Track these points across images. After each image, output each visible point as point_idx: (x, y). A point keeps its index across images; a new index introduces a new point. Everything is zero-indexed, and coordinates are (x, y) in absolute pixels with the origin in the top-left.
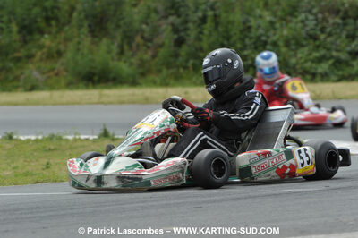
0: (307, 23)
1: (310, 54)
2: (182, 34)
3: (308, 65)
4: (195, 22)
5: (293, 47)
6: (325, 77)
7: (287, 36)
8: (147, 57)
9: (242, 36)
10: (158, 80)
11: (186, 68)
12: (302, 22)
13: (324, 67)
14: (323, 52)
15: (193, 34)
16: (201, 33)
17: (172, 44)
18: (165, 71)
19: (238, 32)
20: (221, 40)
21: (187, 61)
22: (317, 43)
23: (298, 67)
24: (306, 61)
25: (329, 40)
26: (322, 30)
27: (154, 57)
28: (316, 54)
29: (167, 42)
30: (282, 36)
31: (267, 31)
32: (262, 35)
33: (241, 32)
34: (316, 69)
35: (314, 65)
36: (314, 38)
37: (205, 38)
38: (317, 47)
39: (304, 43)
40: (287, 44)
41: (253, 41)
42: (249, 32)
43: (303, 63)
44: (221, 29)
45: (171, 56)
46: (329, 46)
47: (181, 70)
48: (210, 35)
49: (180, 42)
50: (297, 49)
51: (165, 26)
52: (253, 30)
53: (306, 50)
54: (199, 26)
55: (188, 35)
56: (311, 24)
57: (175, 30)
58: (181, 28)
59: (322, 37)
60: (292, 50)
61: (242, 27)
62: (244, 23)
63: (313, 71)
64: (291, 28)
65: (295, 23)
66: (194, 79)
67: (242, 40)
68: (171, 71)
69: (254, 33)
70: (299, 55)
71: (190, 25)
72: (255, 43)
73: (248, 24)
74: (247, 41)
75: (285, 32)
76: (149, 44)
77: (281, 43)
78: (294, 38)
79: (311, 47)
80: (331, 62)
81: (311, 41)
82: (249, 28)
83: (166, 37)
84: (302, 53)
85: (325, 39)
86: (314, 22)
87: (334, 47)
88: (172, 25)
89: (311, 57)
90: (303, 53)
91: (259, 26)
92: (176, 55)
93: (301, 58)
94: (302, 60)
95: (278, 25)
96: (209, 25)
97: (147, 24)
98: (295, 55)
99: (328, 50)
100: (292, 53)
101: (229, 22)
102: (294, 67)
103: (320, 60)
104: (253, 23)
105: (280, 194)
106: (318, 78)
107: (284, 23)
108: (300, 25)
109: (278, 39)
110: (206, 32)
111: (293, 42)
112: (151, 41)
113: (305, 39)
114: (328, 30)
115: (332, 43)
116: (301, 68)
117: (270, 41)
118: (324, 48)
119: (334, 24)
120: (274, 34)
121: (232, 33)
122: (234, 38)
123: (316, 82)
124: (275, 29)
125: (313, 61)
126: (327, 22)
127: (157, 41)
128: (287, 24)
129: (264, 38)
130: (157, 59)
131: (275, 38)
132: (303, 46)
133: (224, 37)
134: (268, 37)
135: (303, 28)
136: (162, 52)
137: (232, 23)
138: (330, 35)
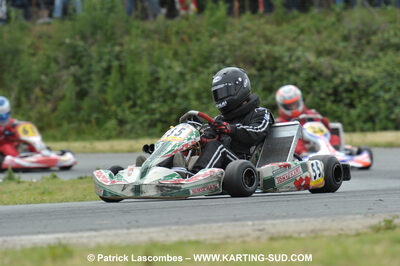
2: (85, 86)
4: (98, 73)
5: (205, 100)
11: (88, 122)
15: (96, 85)
16: (105, 84)
17: (74, 96)
18: (65, 126)
19: (145, 85)
20: (126, 92)
21: (89, 115)
29: (68, 94)
31: (177, 82)
32: (171, 87)
33: (149, 83)
37: (109, 91)
41: (161, 93)
44: (127, 81)
45: (72, 110)
47: (83, 125)
49: (82, 94)
51: (66, 77)
52: (162, 82)
54: (103, 77)
55: (91, 87)
57: (78, 81)
58: (84, 79)
60: (203, 103)
61: (149, 79)
62: (152, 74)
66: (97, 134)
67: (150, 93)
69: (163, 85)
71: (93, 76)
72: (163, 96)
73: (156, 75)
74: (155, 94)
75: (196, 84)
76: (49, 97)
77: (192, 96)
82: (158, 79)
83: (68, 89)
88: (74, 76)
91: (168, 78)
92: (78, 109)
95: (188, 77)
97: (46, 75)
100: (204, 106)
101: (135, 73)
104: (162, 74)
107: (195, 74)
110: (110, 83)
111: (204, 95)
112: (50, 93)
120: (185, 87)
124: (185, 81)
127: (57, 93)
129: (173, 91)
133: (130, 89)
137: (140, 73)
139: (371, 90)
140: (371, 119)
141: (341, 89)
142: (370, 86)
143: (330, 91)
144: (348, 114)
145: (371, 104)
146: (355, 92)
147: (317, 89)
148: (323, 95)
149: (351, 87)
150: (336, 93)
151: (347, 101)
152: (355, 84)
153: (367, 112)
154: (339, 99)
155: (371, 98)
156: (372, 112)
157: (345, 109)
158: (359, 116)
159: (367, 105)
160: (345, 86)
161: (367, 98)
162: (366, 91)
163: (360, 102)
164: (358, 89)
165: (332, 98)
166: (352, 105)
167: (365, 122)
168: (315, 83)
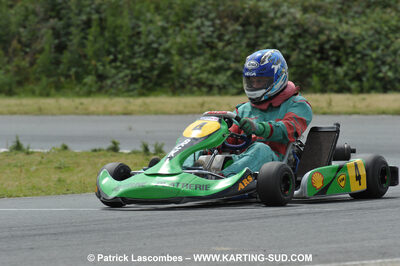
0: (203, 29)
1: (207, 64)
3: (204, 76)
6: (222, 90)
7: (181, 44)
8: (25, 63)
9: (131, 43)
10: (37, 89)
12: (198, 28)
13: (221, 79)
14: (220, 62)
22: (214, 51)
23: (193, 78)
24: (202, 72)
25: (229, 48)
26: (220, 38)
27: (32, 64)
28: (213, 64)
30: (175, 43)
34: (213, 80)
35: (211, 76)
36: (211, 46)
38: (214, 57)
40: (181, 53)
42: (139, 38)
43: (198, 74)
46: (227, 55)
48: (95, 41)
50: (191, 59)
53: (201, 59)
56: (208, 30)
59: (220, 45)
63: (209, 82)
64: (185, 35)
65: (190, 29)
68: (51, 80)
70: (195, 65)
78: (188, 46)
79: (207, 56)
80: (229, 73)
81: (207, 50)
84: (198, 63)
85: (224, 47)
86: (211, 29)
87: (232, 56)
89: (208, 67)
93: (196, 68)
94: (198, 71)
96: (94, 30)
98: (190, 65)
99: (226, 59)
102: (189, 78)
103: (217, 71)
106: (216, 90)
108: (195, 31)
109: (171, 47)
113: (200, 47)
114: (227, 37)
115: (231, 52)
116: (197, 79)
117: (162, 48)
118: (222, 58)
119: (233, 32)
121: (119, 39)
122: (122, 45)
123: (214, 95)
125: (209, 72)
126: (226, 29)
128: (181, 30)
130: (35, 67)
131: (167, 45)
134: (160, 44)
135: (198, 35)
136: (41, 58)
138: (229, 43)
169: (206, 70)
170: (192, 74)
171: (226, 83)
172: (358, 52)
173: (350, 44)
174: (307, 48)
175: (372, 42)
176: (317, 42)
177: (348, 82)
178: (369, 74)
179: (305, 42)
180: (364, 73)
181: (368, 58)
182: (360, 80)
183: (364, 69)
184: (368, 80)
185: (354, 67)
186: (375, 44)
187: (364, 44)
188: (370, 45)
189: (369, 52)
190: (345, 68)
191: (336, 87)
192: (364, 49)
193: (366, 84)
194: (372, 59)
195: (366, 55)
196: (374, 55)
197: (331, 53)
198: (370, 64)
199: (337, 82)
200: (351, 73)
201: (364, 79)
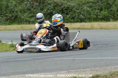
3: (28, 18)
5: (23, 13)
6: (33, 23)
7: (21, 9)
12: (26, 4)
13: (33, 19)
14: (32, 14)
19: (4, 8)
22: (31, 11)
23: (24, 19)
24: (27, 17)
25: (34, 10)
26: (32, 7)
28: (30, 15)
30: (19, 9)
31: (14, 7)
33: (6, 8)
34: (30, 20)
35: (29, 19)
36: (30, 10)
38: (31, 13)
39: (26, 11)
40: (21, 12)
41: (9, 11)
42: (8, 8)
43: (26, 18)
46: (34, 12)
50: (24, 13)
52: (9, 7)
53: (27, 14)
59: (32, 9)
60: (22, 14)
61: (6, 6)
63: (29, 20)
64: (22, 7)
65: (23, 5)
67: (6, 10)
69: (10, 8)
70: (25, 15)
73: (8, 5)
75: (20, 8)
77: (19, 11)
78: (23, 10)
79: (29, 13)
81: (29, 11)
85: (33, 10)
86: (30, 5)
89: (29, 16)
90: (26, 15)
91: (11, 6)
93: (25, 16)
94: (26, 17)
95: (17, 6)
98: (23, 15)
99: (34, 14)
100: (22, 15)
101: (2, 5)
102: (23, 19)
103: (31, 17)
105: (18, 61)
106: (31, 23)
109: (18, 10)
111: (22, 11)
113: (27, 10)
114: (34, 7)
117: (15, 11)
118: (33, 13)
119: (36, 5)
120: (16, 9)
121: (2, 8)
122: (3, 10)
125: (29, 17)
126: (34, 4)
128: (21, 5)
129: (13, 10)
131: (16, 10)
132: (26, 12)
134: (14, 9)
135: (26, 6)
138: (35, 9)
139: (73, 9)
140: (73, 18)
141: (64, 9)
142: (73, 8)
143: (61, 10)
144: (66, 17)
145: (73, 14)
146: (68, 10)
147: (57, 9)
148: (58, 11)
149: (67, 8)
150: (62, 10)
151: (66, 13)
152: (68, 8)
153: (72, 16)
154: (63, 12)
155: (73, 12)
156: (73, 16)
157: (65, 15)
158: (70, 17)
159: (72, 14)
160: (65, 8)
161: (72, 12)
162: (72, 10)
163: (70, 13)
164: (69, 9)
165: (61, 12)
166: (67, 14)
167: (71, 19)
168: (56, 7)
169: (28, 17)
170: (24, 18)
171: (34, 21)
172: (73, 11)
173: (71, 8)
174: (58, 10)
175: (77, 8)
176: (61, 8)
177: (70, 20)
178: (76, 17)
179: (57, 8)
180: (75, 17)
181: (76, 12)
182: (74, 19)
183: (75, 15)
184: (76, 19)
185: (72, 15)
186: (78, 8)
187: (75, 8)
188: (76, 9)
189: (76, 10)
190: (69, 15)
191: (67, 21)
192: (75, 10)
193: (75, 20)
194: (77, 13)
195: (75, 11)
196: (78, 11)
197: (65, 11)
198: (77, 14)
199: (67, 20)
200: (71, 17)
201: (75, 19)
